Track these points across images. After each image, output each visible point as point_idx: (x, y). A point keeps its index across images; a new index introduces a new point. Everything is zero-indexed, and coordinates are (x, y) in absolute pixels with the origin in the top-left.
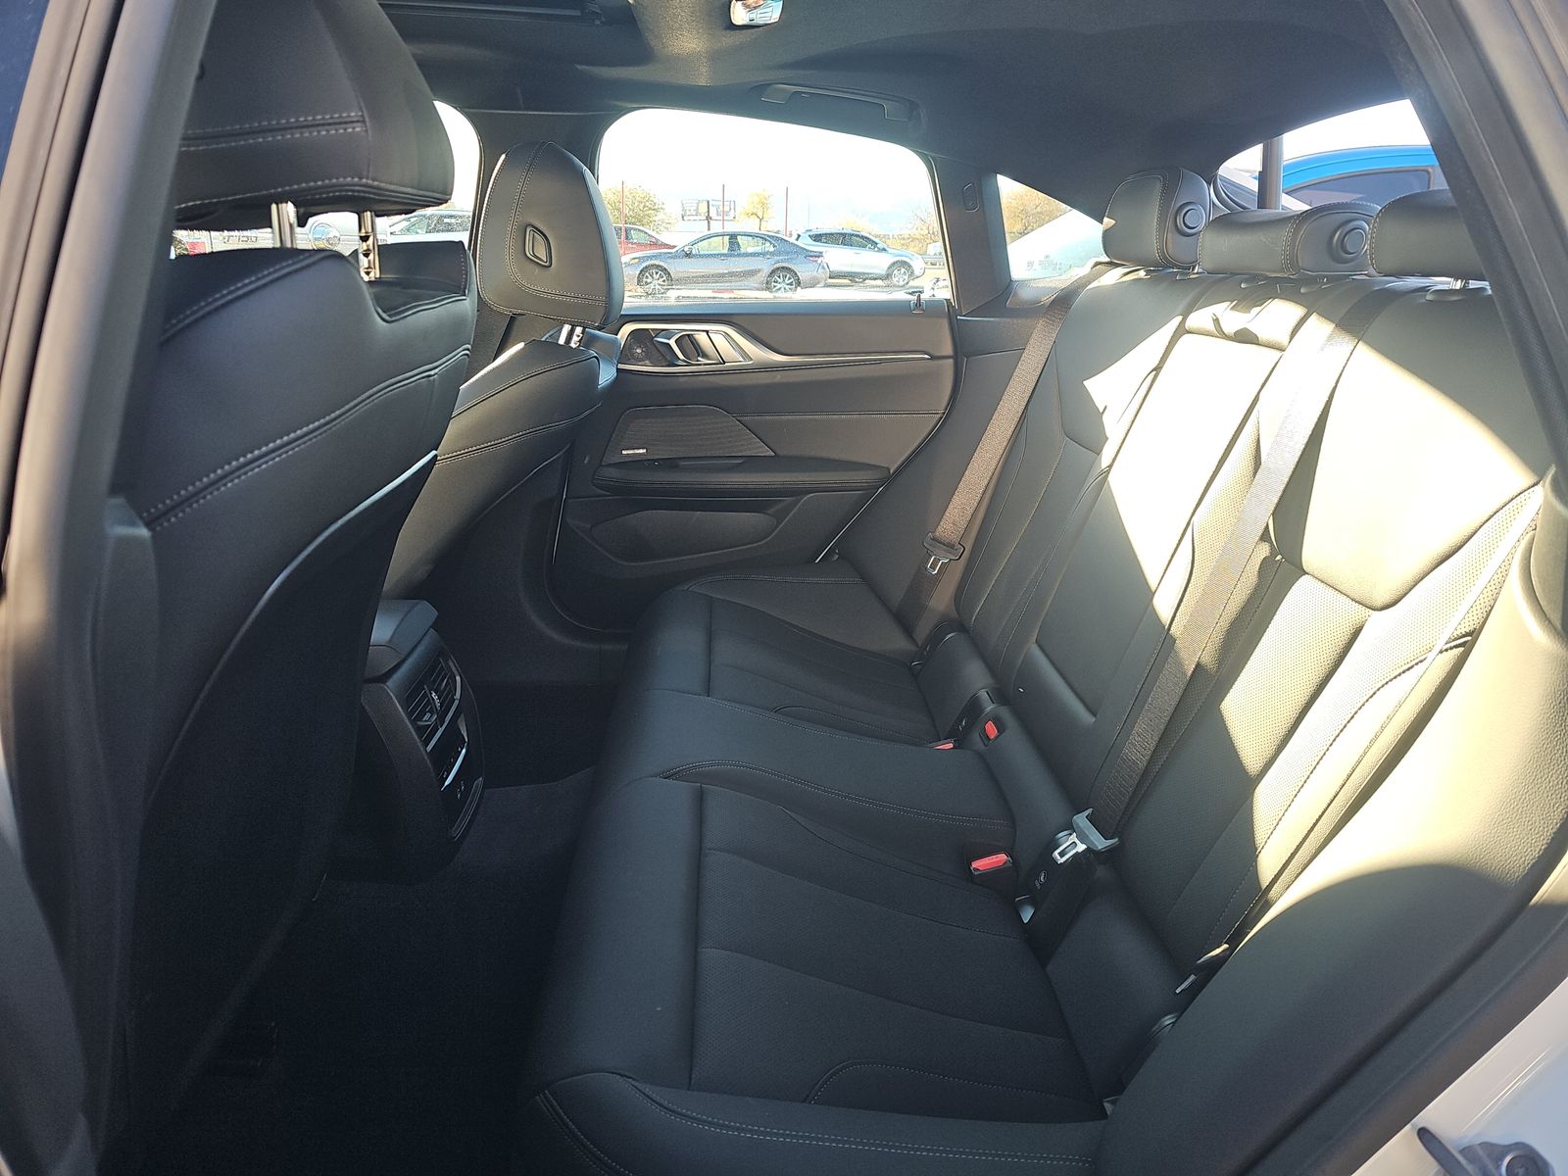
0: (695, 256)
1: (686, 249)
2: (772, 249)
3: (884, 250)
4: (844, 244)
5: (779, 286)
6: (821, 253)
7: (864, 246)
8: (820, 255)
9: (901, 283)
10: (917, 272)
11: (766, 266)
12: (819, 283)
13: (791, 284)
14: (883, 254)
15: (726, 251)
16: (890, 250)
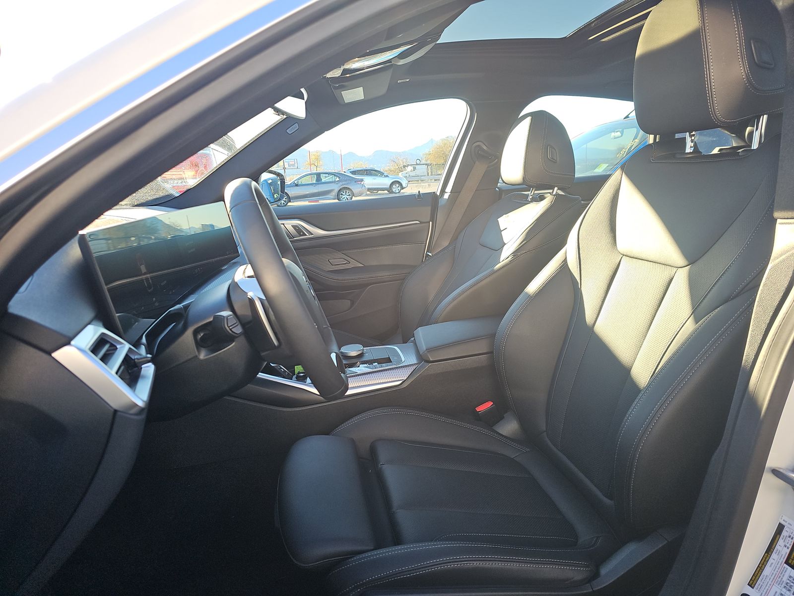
0: (300, 185)
1: (296, 182)
2: (338, 179)
3: (387, 176)
4: (367, 175)
5: (344, 197)
6: (363, 179)
7: (376, 175)
8: (362, 180)
9: (397, 191)
10: (404, 185)
11: (336, 188)
12: (363, 194)
13: (349, 195)
14: (387, 178)
15: (315, 182)
16: (390, 176)
